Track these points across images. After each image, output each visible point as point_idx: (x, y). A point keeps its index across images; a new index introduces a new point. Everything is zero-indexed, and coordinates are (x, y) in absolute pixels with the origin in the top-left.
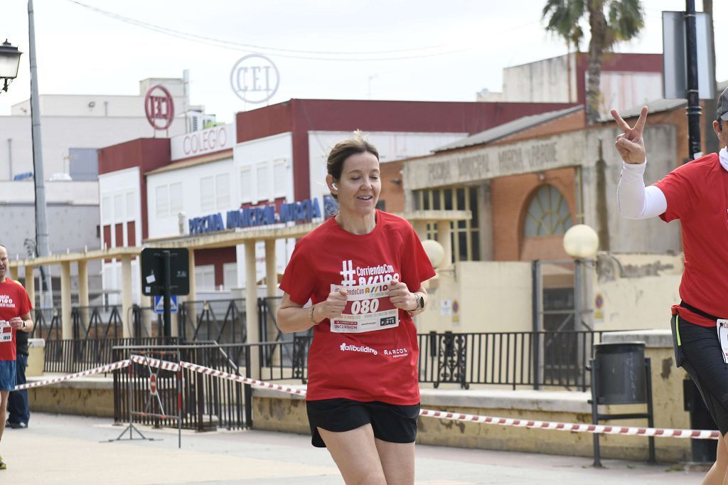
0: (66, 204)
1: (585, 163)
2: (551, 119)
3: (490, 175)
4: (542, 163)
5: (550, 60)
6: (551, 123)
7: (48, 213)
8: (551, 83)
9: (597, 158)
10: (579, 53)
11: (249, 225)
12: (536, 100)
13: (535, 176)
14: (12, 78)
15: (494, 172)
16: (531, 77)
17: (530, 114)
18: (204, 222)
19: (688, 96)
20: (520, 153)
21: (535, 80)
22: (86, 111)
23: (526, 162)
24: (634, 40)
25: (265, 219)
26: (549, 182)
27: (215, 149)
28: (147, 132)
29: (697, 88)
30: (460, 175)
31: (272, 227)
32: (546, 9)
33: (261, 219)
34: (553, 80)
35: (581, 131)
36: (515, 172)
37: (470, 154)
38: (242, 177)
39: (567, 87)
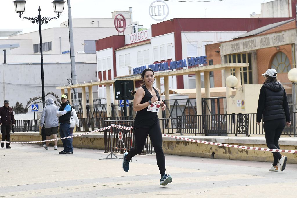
0: (83, 63)
3: (256, 48)
4: (278, 43)
6: (281, 26)
7: (76, 67)
8: (281, 10)
11: (158, 71)
12: (275, 17)
13: (275, 48)
14: (61, 12)
15: (258, 47)
16: (273, 8)
17: (273, 23)
18: (139, 69)
20: (269, 39)
21: (274, 8)
22: (91, 25)
23: (271, 42)
25: (164, 68)
26: (280, 51)
27: (143, 40)
28: (115, 33)
30: (244, 48)
31: (167, 71)
33: (162, 68)
34: (282, 8)
35: (294, 29)
36: (267, 47)
37: (248, 40)
38: (154, 51)
39: (288, 11)
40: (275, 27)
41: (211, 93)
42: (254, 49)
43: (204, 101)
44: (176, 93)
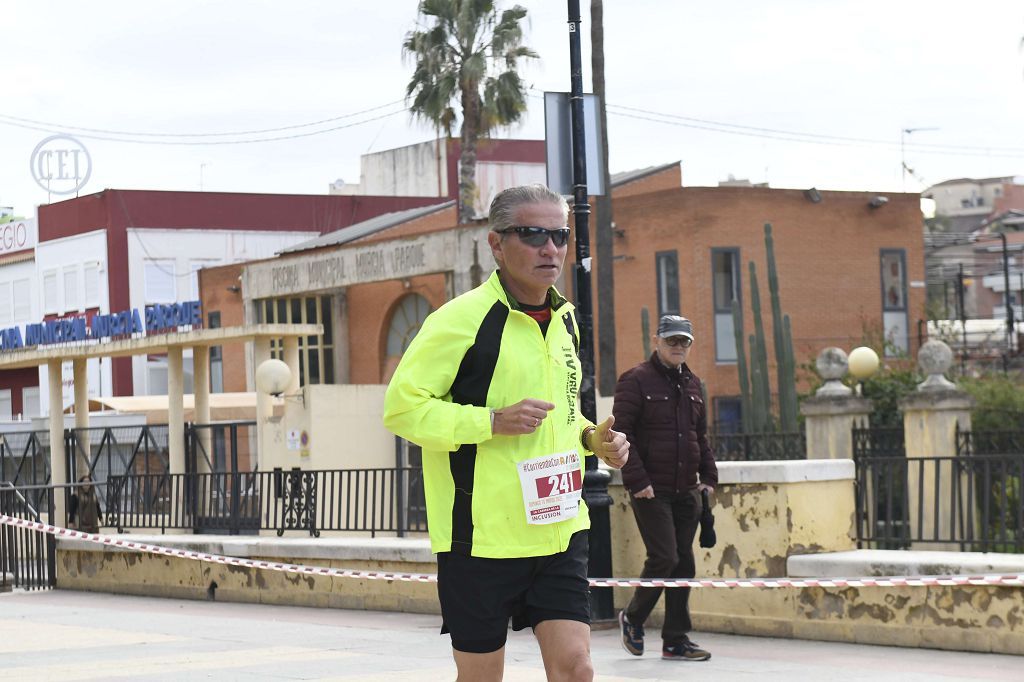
1: (457, 269)
2: (418, 217)
3: (346, 282)
4: (407, 267)
5: (416, 146)
6: (417, 220)
8: (417, 173)
9: (472, 263)
10: (450, 138)
11: (54, 342)
12: (400, 193)
13: (400, 283)
15: (351, 278)
16: (394, 167)
17: (393, 211)
19: (575, 192)
20: (381, 256)
21: (397, 169)
23: (388, 266)
24: (514, 124)
25: (74, 334)
26: (415, 290)
27: (12, 250)
29: (585, 183)
30: (310, 282)
31: (83, 343)
32: (412, 87)
33: (69, 334)
34: (420, 171)
35: (453, 231)
36: (376, 278)
37: (321, 257)
38: (45, 283)
39: (436, 179)
40: (399, 223)
41: (213, 410)
42: (338, 284)
43: (192, 434)
44: (107, 408)
